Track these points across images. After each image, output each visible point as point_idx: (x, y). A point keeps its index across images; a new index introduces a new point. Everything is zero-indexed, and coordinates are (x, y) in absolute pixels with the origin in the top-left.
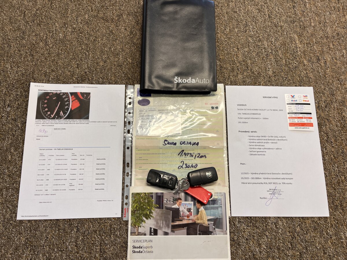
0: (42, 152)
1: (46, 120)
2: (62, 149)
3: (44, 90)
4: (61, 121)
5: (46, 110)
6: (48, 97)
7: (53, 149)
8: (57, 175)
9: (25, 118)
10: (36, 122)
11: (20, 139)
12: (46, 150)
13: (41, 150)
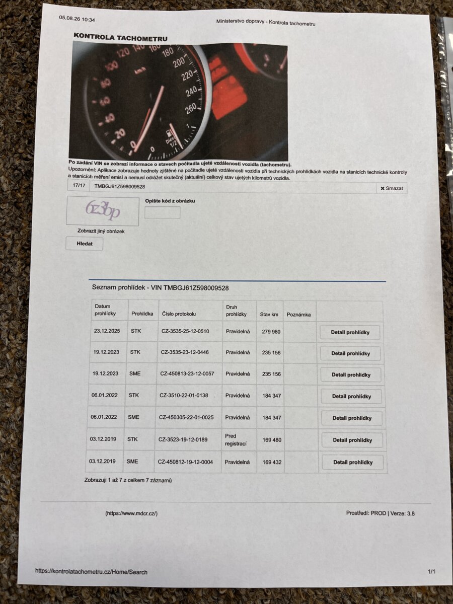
0: (102, 297)
1: (110, 162)
2: (186, 288)
3: (97, 37)
4: (172, 168)
5: (108, 121)
6: (114, 66)
7: (145, 284)
8: (171, 395)
9: (24, 156)
10: (73, 169)
11: (9, 242)
12: (121, 288)
13: (98, 288)
